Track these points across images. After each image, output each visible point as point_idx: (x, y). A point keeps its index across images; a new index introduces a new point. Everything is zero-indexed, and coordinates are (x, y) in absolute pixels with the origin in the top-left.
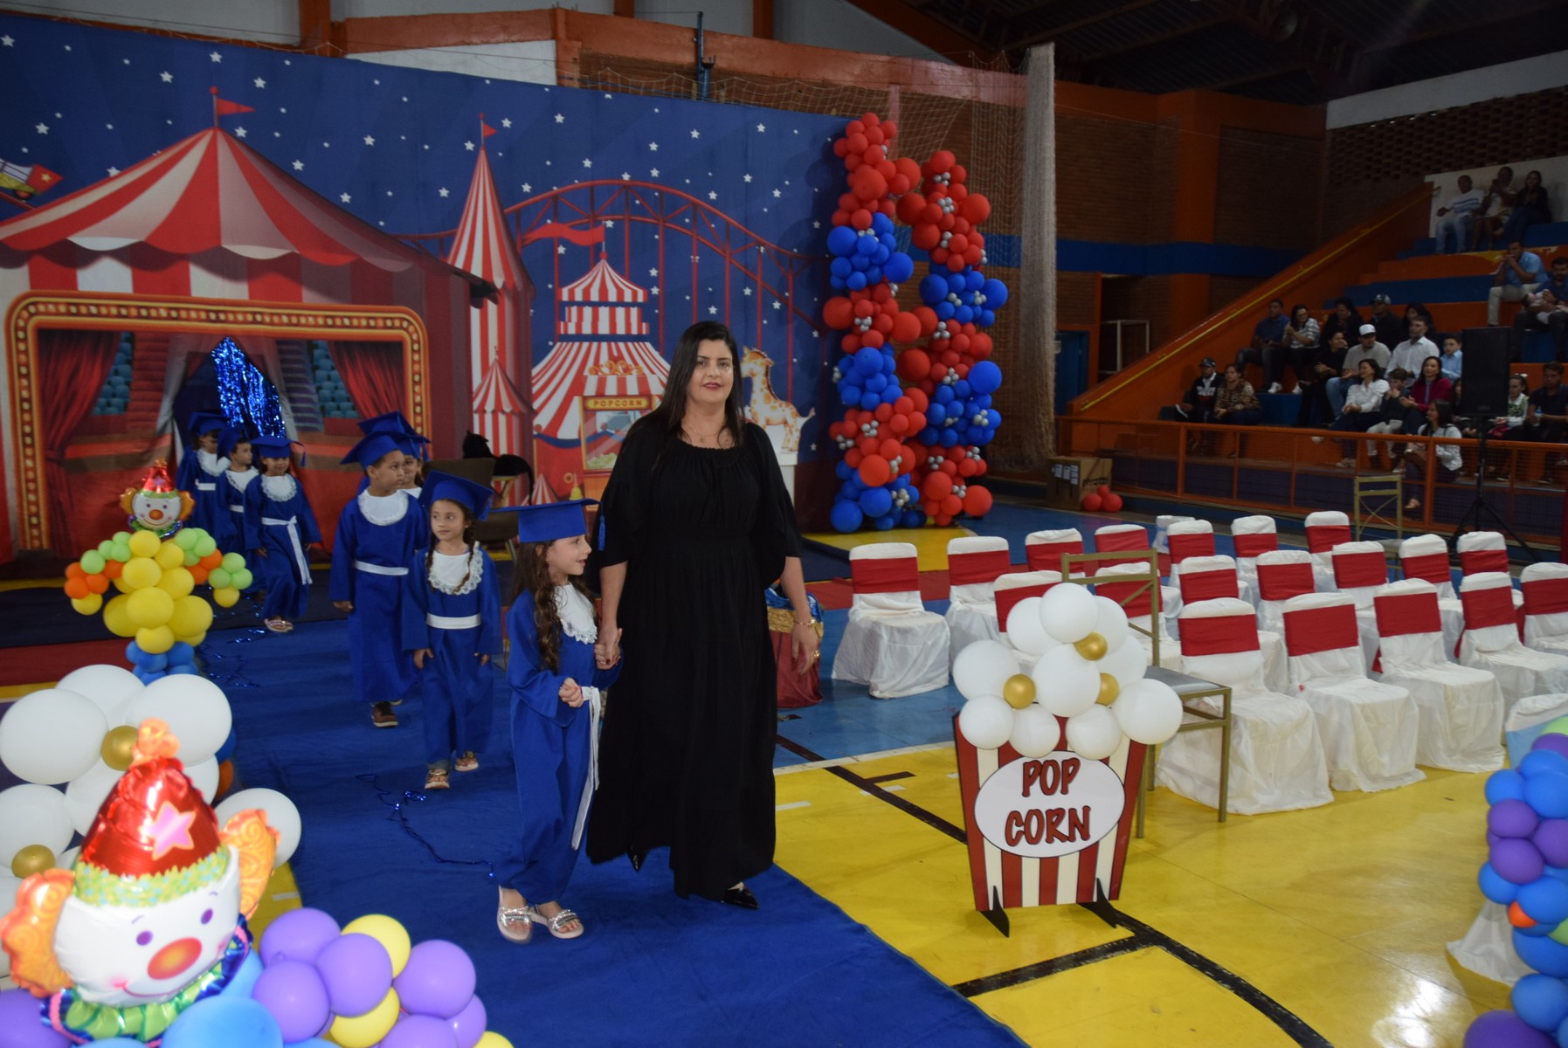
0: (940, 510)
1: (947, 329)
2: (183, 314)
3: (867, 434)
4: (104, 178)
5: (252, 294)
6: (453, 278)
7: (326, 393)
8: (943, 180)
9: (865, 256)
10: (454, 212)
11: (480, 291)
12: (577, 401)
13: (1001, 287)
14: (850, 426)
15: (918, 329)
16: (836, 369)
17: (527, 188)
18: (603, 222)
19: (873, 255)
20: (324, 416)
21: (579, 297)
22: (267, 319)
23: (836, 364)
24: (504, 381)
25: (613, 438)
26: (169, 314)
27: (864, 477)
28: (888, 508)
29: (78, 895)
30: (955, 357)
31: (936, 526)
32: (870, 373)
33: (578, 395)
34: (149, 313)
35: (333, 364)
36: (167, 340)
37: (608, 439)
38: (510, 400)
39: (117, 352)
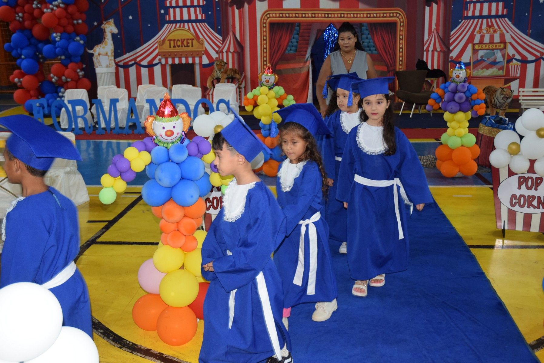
2: (317, 15)
5: (341, 6)
7: (366, 44)
12: (470, 46)
22: (346, 16)
24: (438, 38)
25: (486, 61)
26: (312, 16)
33: (470, 43)
34: (305, 16)
35: (369, 32)
36: (311, 25)
37: (483, 62)
38: (440, 46)
39: (294, 30)
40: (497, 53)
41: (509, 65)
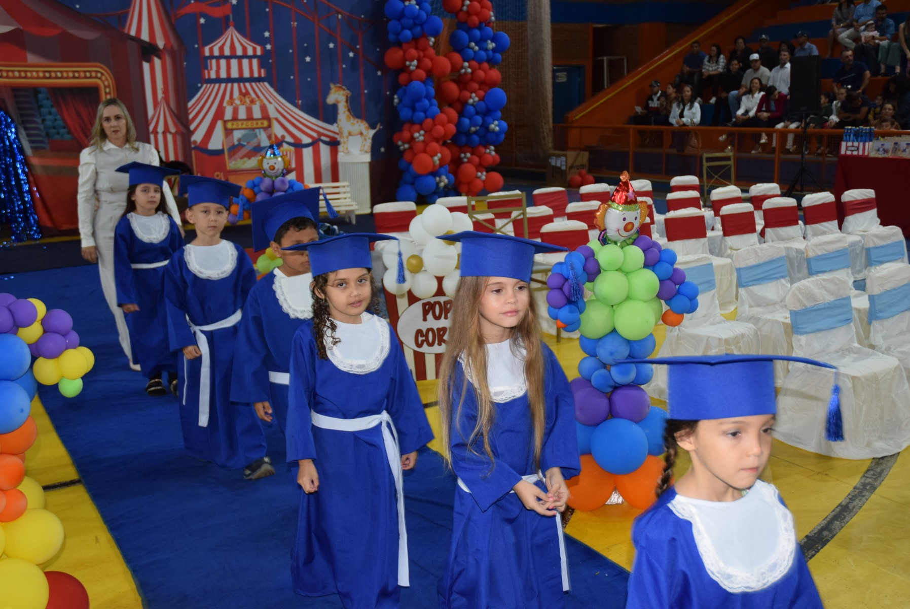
0: (469, 189)
1: (469, 67)
3: (417, 140)
6: (130, 42)
7: (49, 123)
9: (411, 18)
11: (148, 51)
12: (220, 124)
13: (506, 37)
14: (406, 134)
15: (448, 67)
16: (396, 96)
18: (230, 1)
19: (416, 18)
20: (48, 139)
21: (216, 53)
22: (5, 74)
23: (395, 93)
24: (169, 112)
25: (245, 147)
27: (416, 168)
28: (434, 188)
30: (475, 85)
32: (417, 99)
33: (220, 120)
35: (52, 104)
37: (242, 149)
38: (174, 124)
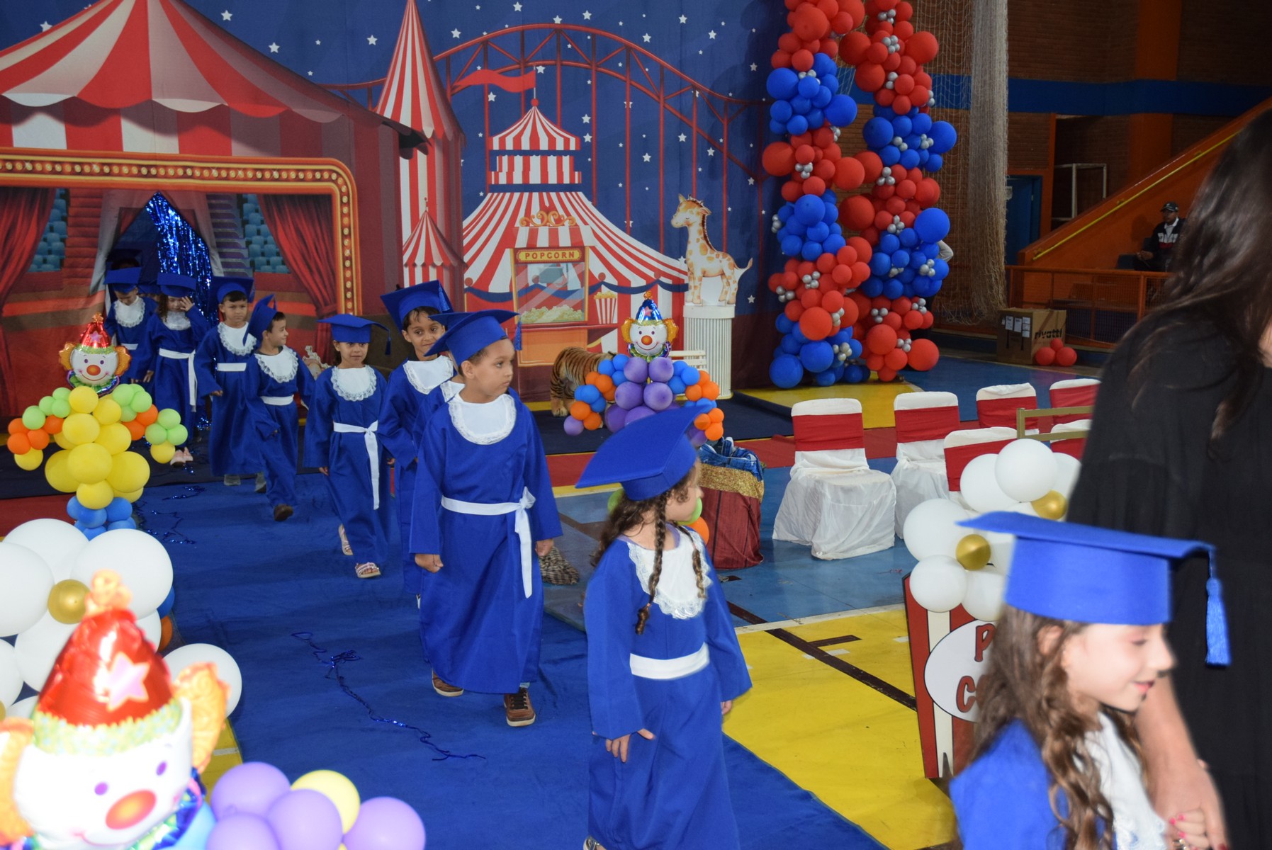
0: (884, 366)
1: (892, 175)
2: (116, 169)
3: (808, 286)
4: (37, 33)
5: (182, 149)
6: (383, 126)
8: (888, 17)
9: (807, 99)
10: (383, 59)
11: (410, 141)
12: (508, 253)
13: (950, 129)
14: (791, 277)
15: (862, 175)
16: (775, 218)
17: (456, 34)
18: (534, 69)
19: (814, 98)
20: (254, 271)
21: (509, 146)
22: (198, 173)
23: (775, 212)
24: (435, 235)
25: (544, 291)
26: (102, 170)
27: (804, 330)
28: (830, 363)
29: (37, 743)
30: (900, 204)
31: (880, 382)
32: (811, 222)
33: (509, 247)
34: (82, 170)
35: (262, 218)
36: (100, 196)
37: (539, 293)
38: (440, 253)
39: (52, 208)
40: (567, 271)
41: (595, 296)
